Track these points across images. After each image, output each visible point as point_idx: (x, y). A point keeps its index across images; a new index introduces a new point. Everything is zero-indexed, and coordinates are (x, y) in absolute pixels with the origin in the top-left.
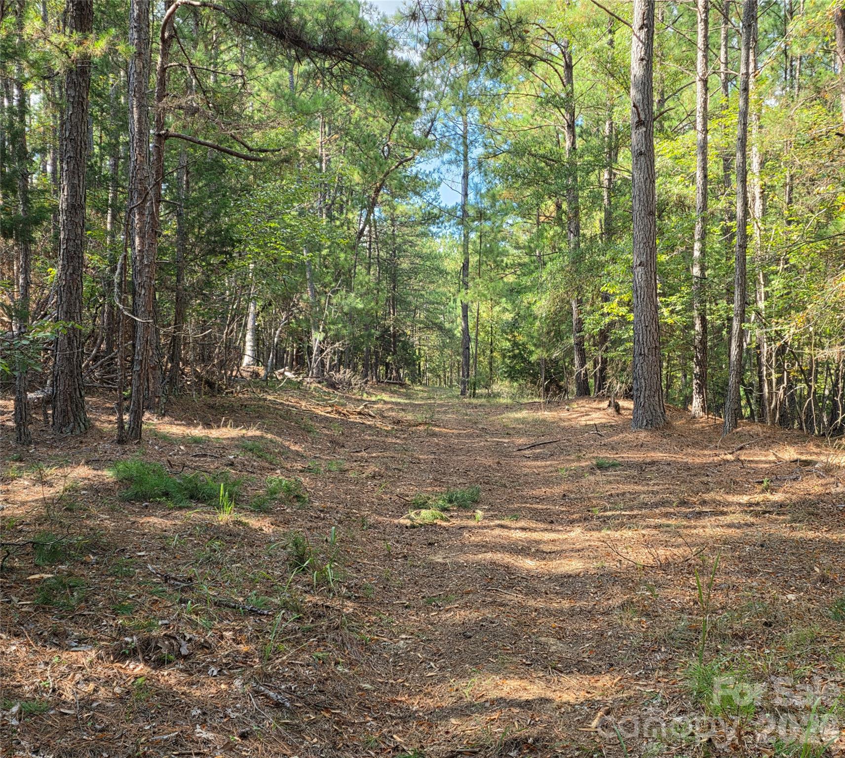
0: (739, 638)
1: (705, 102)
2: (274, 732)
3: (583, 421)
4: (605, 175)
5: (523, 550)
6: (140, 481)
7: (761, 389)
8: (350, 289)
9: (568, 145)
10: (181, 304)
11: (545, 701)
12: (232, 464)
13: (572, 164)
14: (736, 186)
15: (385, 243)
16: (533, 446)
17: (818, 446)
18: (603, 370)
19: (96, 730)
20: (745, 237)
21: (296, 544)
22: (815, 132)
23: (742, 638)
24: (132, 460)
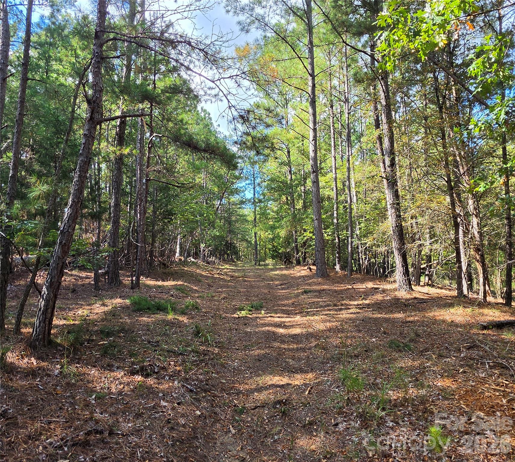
0: (357, 356)
1: (335, 164)
2: (190, 402)
3: (298, 274)
4: (303, 188)
5: (279, 325)
6: (139, 304)
7: (359, 261)
8: (214, 228)
9: (289, 177)
10: (154, 237)
11: (288, 384)
12: (172, 296)
13: (291, 184)
14: (347, 191)
15: (226, 211)
16: (281, 285)
17: (380, 282)
18: (305, 255)
19: (124, 404)
20: (351, 209)
21: (196, 327)
22: (372, 174)
23: (358, 356)
24: (136, 296)
